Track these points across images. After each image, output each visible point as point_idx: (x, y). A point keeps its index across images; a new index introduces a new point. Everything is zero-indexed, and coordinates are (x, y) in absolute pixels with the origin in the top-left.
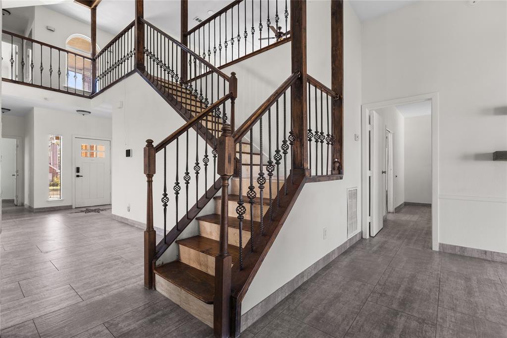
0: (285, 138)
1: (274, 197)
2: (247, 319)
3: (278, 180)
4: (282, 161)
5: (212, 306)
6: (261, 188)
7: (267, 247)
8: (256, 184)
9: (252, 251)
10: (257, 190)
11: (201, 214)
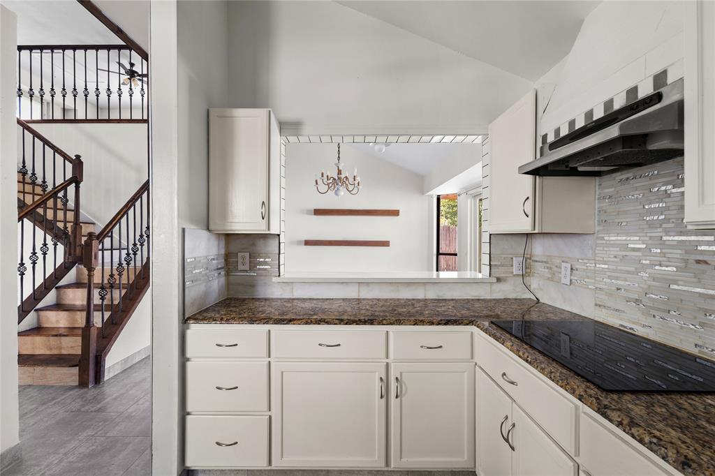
0: (141, 233)
1: (131, 282)
2: (109, 372)
3: (135, 266)
4: (139, 253)
5: (78, 368)
6: (120, 275)
7: (126, 319)
8: (115, 272)
9: (113, 324)
10: (117, 277)
11: (39, 306)
